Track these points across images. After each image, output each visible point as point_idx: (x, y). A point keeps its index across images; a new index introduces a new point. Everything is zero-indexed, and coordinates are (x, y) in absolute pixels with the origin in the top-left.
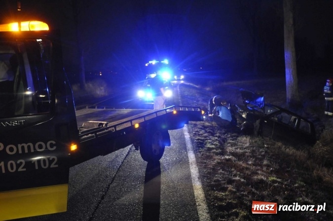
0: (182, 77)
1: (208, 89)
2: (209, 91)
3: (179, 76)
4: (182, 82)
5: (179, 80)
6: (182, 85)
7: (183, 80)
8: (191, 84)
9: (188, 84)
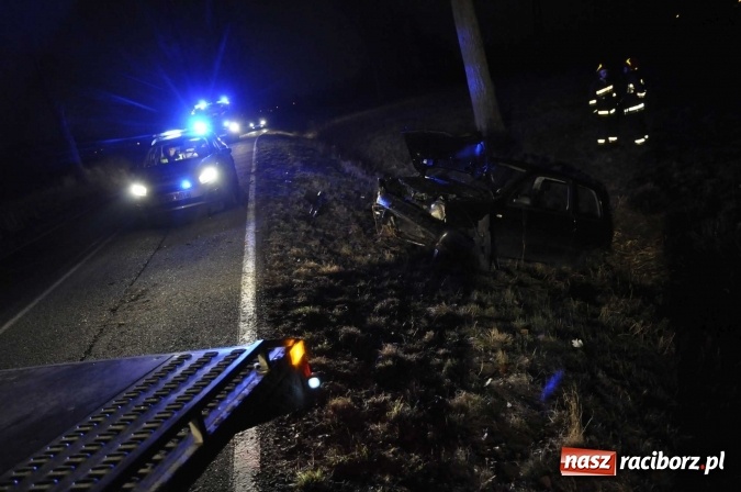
0: (263, 123)
1: (310, 136)
2: (312, 140)
3: (257, 123)
4: (265, 131)
5: (258, 129)
6: (264, 136)
7: (264, 127)
8: (280, 132)
9: (275, 133)
